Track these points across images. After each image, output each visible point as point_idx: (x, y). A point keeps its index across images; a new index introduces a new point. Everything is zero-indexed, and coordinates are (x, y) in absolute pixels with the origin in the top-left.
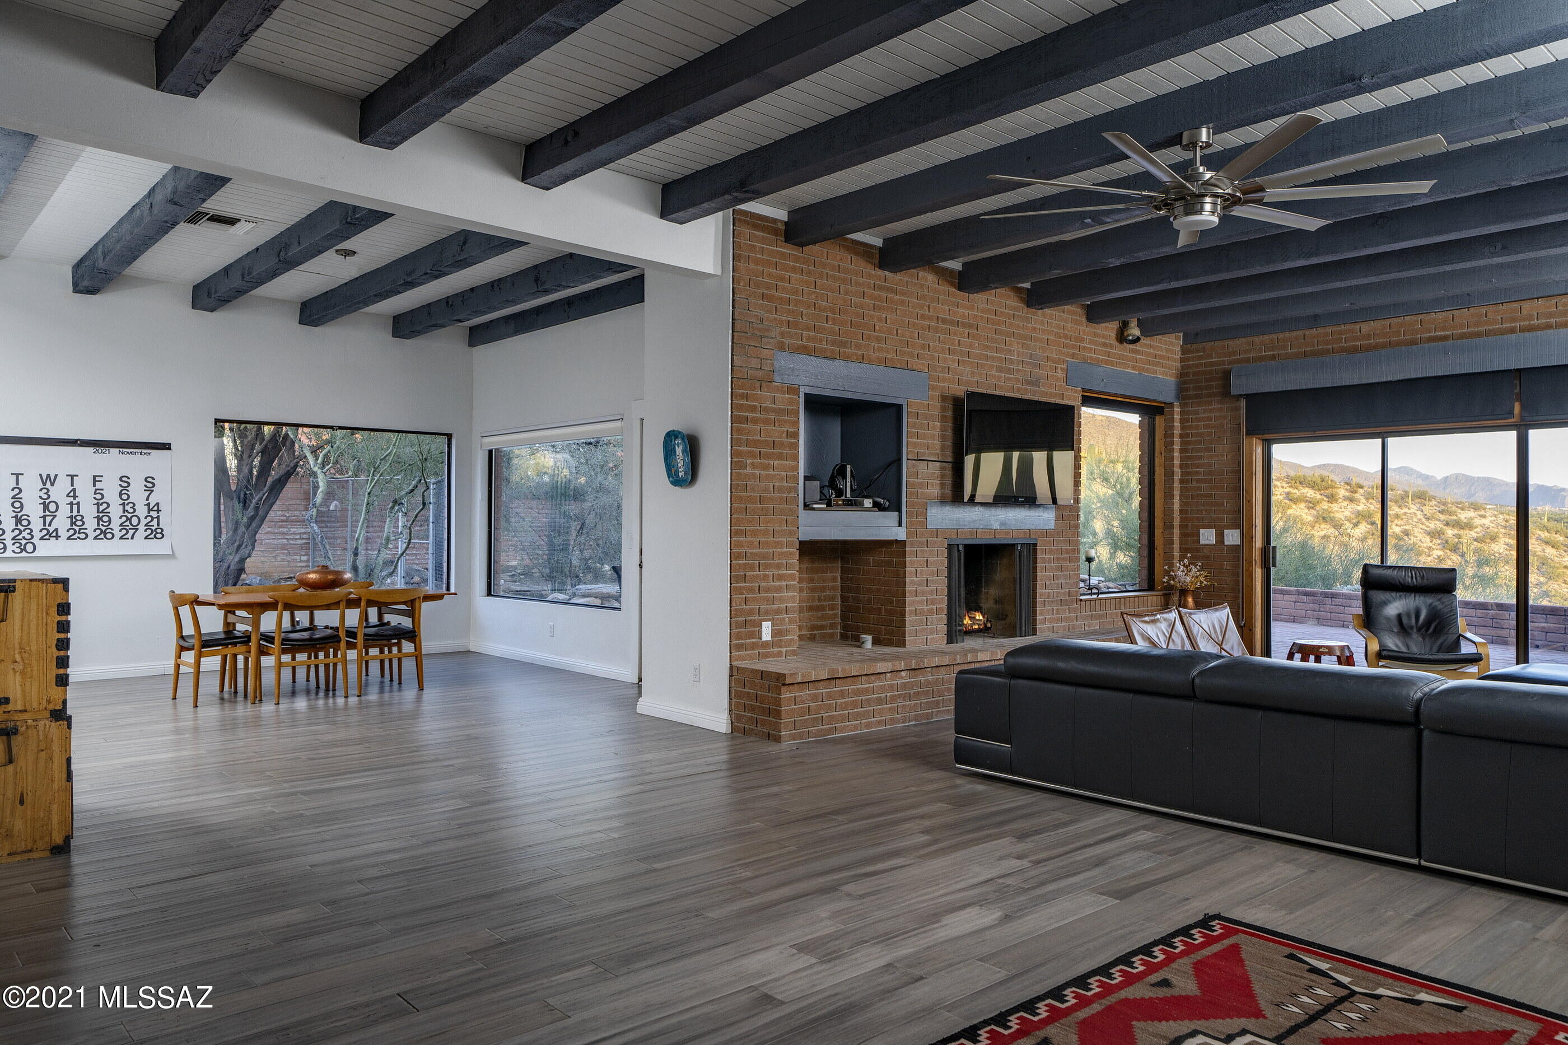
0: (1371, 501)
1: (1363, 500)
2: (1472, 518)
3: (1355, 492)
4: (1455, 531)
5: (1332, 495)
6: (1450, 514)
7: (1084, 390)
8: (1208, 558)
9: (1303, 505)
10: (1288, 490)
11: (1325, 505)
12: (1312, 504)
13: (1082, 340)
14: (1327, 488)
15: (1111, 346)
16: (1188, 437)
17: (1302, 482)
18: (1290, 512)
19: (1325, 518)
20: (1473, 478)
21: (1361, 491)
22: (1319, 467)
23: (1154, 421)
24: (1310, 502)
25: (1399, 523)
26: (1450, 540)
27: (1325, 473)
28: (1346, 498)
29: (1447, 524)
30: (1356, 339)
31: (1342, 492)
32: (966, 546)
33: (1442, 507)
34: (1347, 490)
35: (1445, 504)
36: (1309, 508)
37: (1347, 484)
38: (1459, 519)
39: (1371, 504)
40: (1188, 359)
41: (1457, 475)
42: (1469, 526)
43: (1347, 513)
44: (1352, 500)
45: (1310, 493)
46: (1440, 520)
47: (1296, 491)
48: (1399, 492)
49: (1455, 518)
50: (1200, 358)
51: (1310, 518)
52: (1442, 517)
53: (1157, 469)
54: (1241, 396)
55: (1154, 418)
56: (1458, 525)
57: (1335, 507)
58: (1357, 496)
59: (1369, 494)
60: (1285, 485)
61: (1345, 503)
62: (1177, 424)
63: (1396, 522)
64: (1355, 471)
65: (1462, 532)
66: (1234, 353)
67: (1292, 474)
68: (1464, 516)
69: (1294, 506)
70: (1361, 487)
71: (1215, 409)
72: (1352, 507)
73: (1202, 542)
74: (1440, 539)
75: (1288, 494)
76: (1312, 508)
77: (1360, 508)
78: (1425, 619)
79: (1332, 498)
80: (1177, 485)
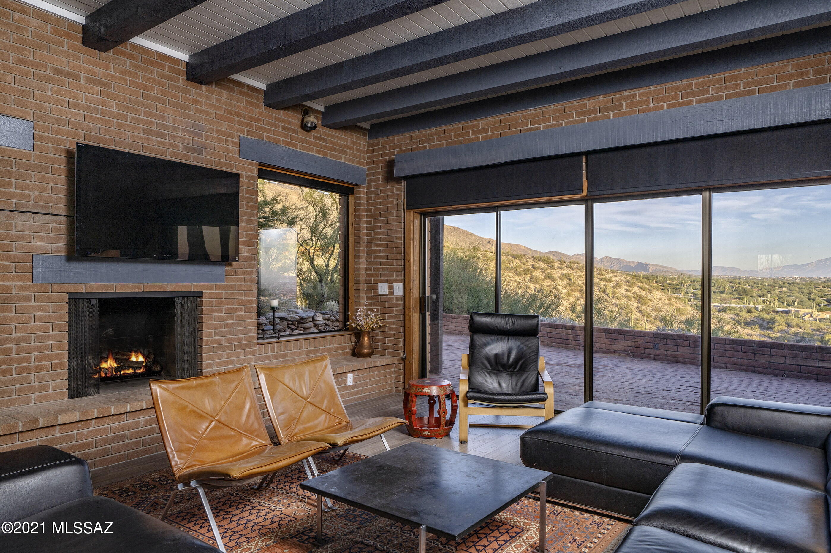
0: (569, 269)
1: (566, 269)
2: (611, 277)
3: (562, 265)
4: (605, 283)
5: (552, 266)
6: (603, 275)
7: (260, 164)
8: (383, 305)
9: (539, 271)
10: (533, 263)
11: (549, 271)
12: (543, 270)
13: (259, 121)
14: (550, 263)
15: (293, 131)
16: (371, 212)
17: (540, 260)
18: (534, 274)
19: (549, 277)
20: (613, 259)
21: (565, 264)
22: (548, 253)
23: (348, 199)
24: (543, 269)
25: (581, 279)
26: (602, 288)
27: (550, 256)
28: (558, 268)
29: (601, 280)
30: (478, 132)
31: (557, 265)
32: (100, 300)
33: (599, 272)
34: (559, 264)
35: (600, 270)
36: (542, 272)
37: (559, 261)
38: (606, 278)
39: (569, 270)
40: (371, 151)
41: (606, 257)
42: (610, 281)
43: (559, 275)
44: (561, 268)
45: (542, 265)
46: (598, 278)
47: (537, 264)
48: (581, 265)
49: (604, 277)
50: (379, 150)
51: (543, 277)
52: (599, 277)
53: (350, 236)
54: (401, 177)
55: (348, 197)
56: (606, 280)
57: (553, 271)
58: (563, 266)
59: (568, 266)
60: (532, 261)
61: (558, 270)
62: (364, 201)
63: (580, 279)
64: (563, 255)
65: (607, 283)
66: (400, 146)
67: (535, 256)
68: (608, 276)
69: (536, 271)
70: (565, 262)
71: (388, 189)
72: (561, 271)
73: (380, 293)
74: (598, 286)
75: (533, 265)
76: (544, 272)
77: (564, 272)
78: (514, 359)
79: (552, 267)
80: (364, 249)
